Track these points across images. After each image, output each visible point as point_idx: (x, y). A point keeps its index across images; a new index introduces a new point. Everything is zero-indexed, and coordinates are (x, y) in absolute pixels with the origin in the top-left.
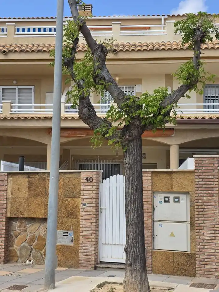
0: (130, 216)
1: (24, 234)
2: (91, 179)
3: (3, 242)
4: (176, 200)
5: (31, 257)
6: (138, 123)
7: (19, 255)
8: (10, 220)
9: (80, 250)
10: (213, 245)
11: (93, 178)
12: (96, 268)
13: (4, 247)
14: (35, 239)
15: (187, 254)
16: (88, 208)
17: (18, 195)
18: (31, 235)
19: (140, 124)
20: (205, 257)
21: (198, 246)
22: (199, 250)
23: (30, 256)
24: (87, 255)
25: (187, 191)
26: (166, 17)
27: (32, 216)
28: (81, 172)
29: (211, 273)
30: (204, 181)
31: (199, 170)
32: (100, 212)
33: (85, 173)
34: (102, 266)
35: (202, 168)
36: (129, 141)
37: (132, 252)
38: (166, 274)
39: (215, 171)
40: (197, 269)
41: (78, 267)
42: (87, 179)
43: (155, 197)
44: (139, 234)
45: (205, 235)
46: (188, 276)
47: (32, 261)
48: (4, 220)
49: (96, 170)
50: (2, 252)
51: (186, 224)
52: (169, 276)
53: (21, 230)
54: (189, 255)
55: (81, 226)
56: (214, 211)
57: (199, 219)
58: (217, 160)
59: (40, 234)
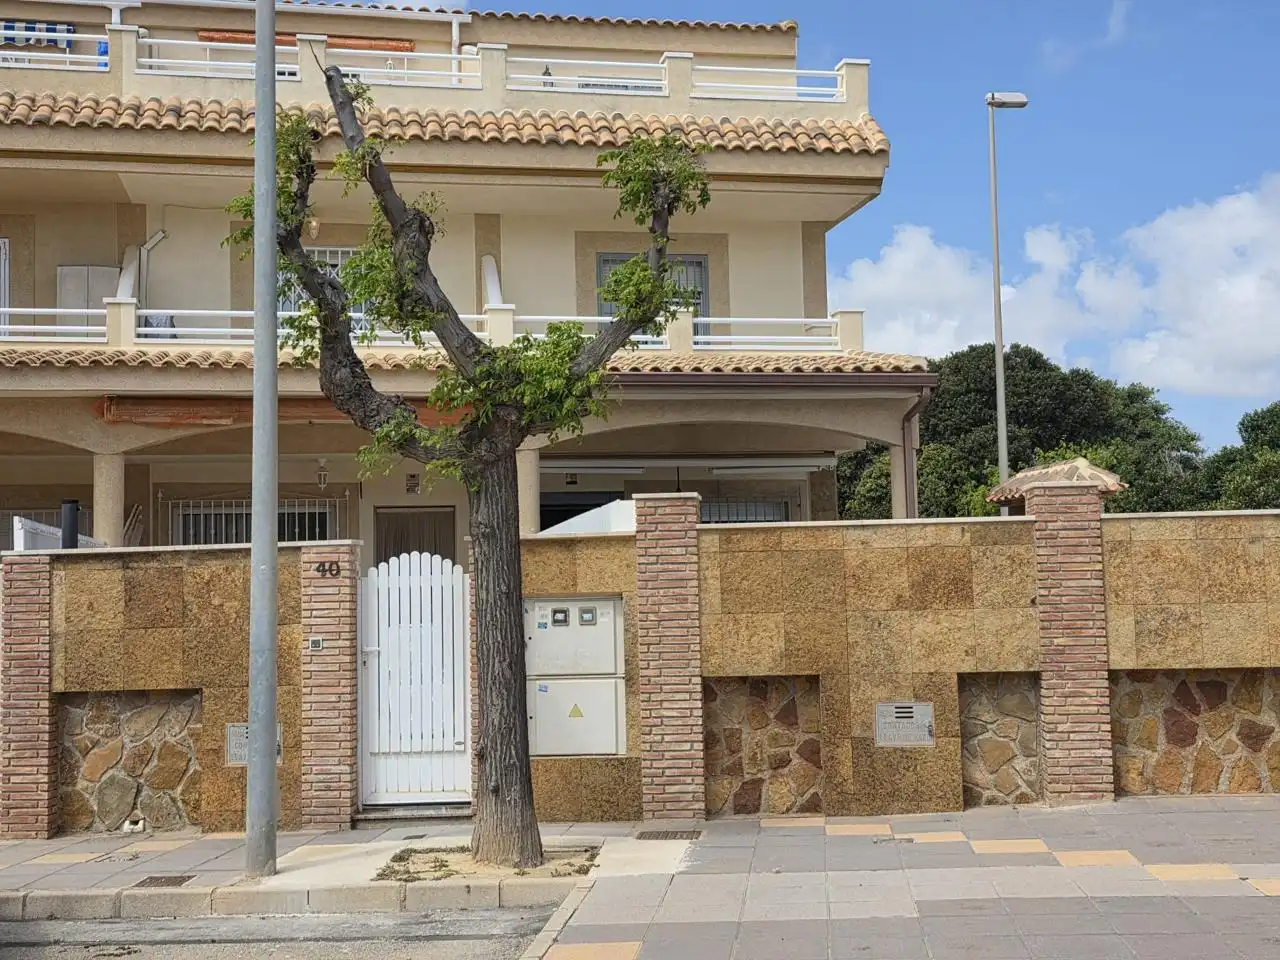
0: (491, 664)
1: (111, 743)
2: (334, 567)
3: (45, 770)
4: (587, 616)
5: (138, 812)
6: (514, 418)
7: (96, 808)
8: (62, 701)
9: (303, 777)
10: (687, 730)
11: (340, 564)
12: (354, 824)
13: (46, 786)
14: (149, 756)
15: (618, 760)
16: (325, 652)
17: (89, 623)
18: (135, 744)
19: (519, 419)
20: (665, 764)
21: (648, 737)
22: (651, 746)
23: (134, 807)
24: (328, 789)
25: (617, 590)
26: (468, 19)
27: (140, 686)
28: (299, 548)
29: (682, 804)
30: (662, 564)
31: (648, 534)
32: (359, 662)
33: (315, 550)
34: (372, 816)
35: (656, 528)
36: (486, 463)
37: (498, 757)
38: (560, 821)
39: (688, 535)
40: (645, 798)
41: (299, 826)
42: (321, 568)
43: (527, 611)
44: (514, 709)
45: (665, 705)
46: (621, 819)
47: (141, 822)
48: (46, 704)
49: (348, 542)
50: (41, 803)
51: (613, 680)
52: (571, 824)
53: (101, 732)
54: (622, 764)
55: (306, 706)
56: (688, 640)
57: (648, 664)
58: (693, 506)
59: (168, 738)
